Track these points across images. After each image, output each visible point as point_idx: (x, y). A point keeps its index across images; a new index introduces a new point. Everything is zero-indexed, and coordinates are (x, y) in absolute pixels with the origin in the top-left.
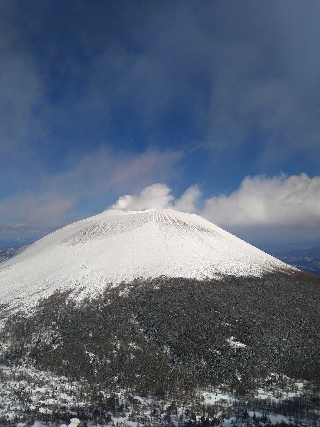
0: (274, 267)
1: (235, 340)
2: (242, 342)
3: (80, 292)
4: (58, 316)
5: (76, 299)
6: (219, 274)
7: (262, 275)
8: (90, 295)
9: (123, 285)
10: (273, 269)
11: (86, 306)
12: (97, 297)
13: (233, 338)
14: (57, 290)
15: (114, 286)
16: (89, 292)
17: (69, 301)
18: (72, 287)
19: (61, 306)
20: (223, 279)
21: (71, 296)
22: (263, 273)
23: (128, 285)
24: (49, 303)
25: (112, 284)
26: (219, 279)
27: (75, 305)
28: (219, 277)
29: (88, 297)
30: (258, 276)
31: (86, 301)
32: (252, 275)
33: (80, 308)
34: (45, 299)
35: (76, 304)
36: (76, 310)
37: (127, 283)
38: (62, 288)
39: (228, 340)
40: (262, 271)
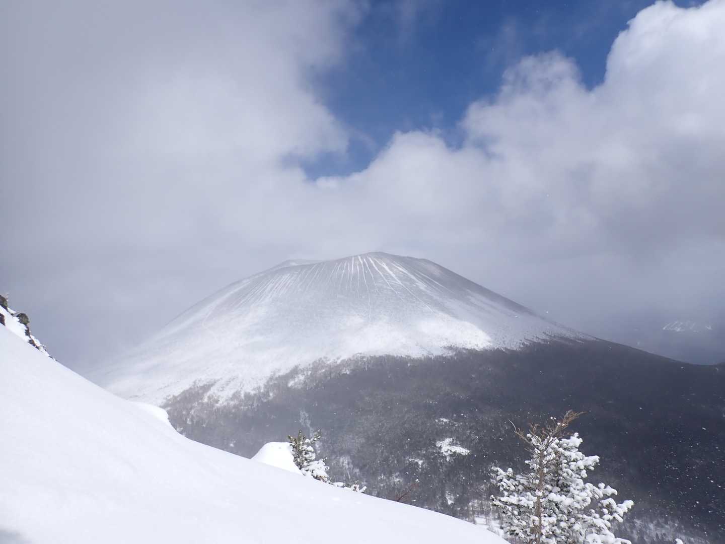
0: (547, 335)
1: (452, 444)
2: (462, 446)
3: (228, 383)
4: (188, 419)
5: (220, 394)
6: (450, 348)
7: (522, 346)
8: (243, 386)
9: (295, 372)
10: (544, 337)
11: (232, 403)
12: (254, 389)
13: (448, 440)
14: (195, 382)
15: (282, 373)
16: (242, 382)
17: (209, 398)
18: (217, 378)
19: (196, 404)
20: (455, 355)
21: (213, 391)
22: (523, 344)
23: (302, 371)
24: (179, 402)
25: (279, 370)
26: (448, 355)
27: (217, 401)
28: (450, 352)
29: (239, 390)
30: (515, 349)
31: (235, 396)
32: (504, 346)
33: (225, 407)
34: (174, 396)
35: (219, 401)
36: (218, 409)
37: (301, 367)
38: (203, 379)
39: (438, 444)
40: (523, 341)
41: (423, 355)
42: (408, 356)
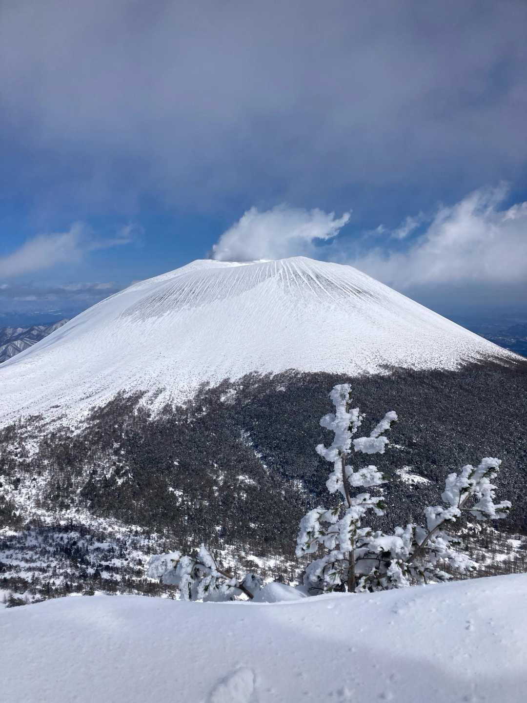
0: (481, 354)
1: (411, 472)
2: (422, 474)
3: (156, 395)
4: (123, 434)
5: (149, 407)
6: (386, 367)
7: (459, 367)
8: (173, 400)
9: (226, 385)
10: (478, 357)
11: (166, 417)
12: (185, 403)
13: (407, 468)
14: (119, 393)
15: (212, 385)
16: (171, 395)
17: (139, 410)
18: (143, 389)
19: (126, 418)
20: (393, 374)
21: (142, 402)
22: (461, 364)
23: (234, 385)
24: (108, 414)
25: (208, 383)
26: (385, 374)
27: (149, 416)
28: (386, 371)
29: (170, 403)
30: (452, 370)
31: (167, 409)
32: (442, 367)
33: (158, 421)
34: (100, 408)
35: (150, 414)
36: (152, 424)
37: (232, 381)
38: (127, 390)
39: (398, 472)
40: (460, 361)
41: (359, 373)
42: (345, 375)
